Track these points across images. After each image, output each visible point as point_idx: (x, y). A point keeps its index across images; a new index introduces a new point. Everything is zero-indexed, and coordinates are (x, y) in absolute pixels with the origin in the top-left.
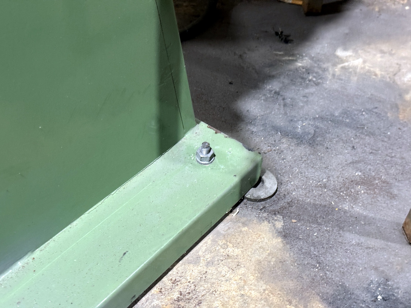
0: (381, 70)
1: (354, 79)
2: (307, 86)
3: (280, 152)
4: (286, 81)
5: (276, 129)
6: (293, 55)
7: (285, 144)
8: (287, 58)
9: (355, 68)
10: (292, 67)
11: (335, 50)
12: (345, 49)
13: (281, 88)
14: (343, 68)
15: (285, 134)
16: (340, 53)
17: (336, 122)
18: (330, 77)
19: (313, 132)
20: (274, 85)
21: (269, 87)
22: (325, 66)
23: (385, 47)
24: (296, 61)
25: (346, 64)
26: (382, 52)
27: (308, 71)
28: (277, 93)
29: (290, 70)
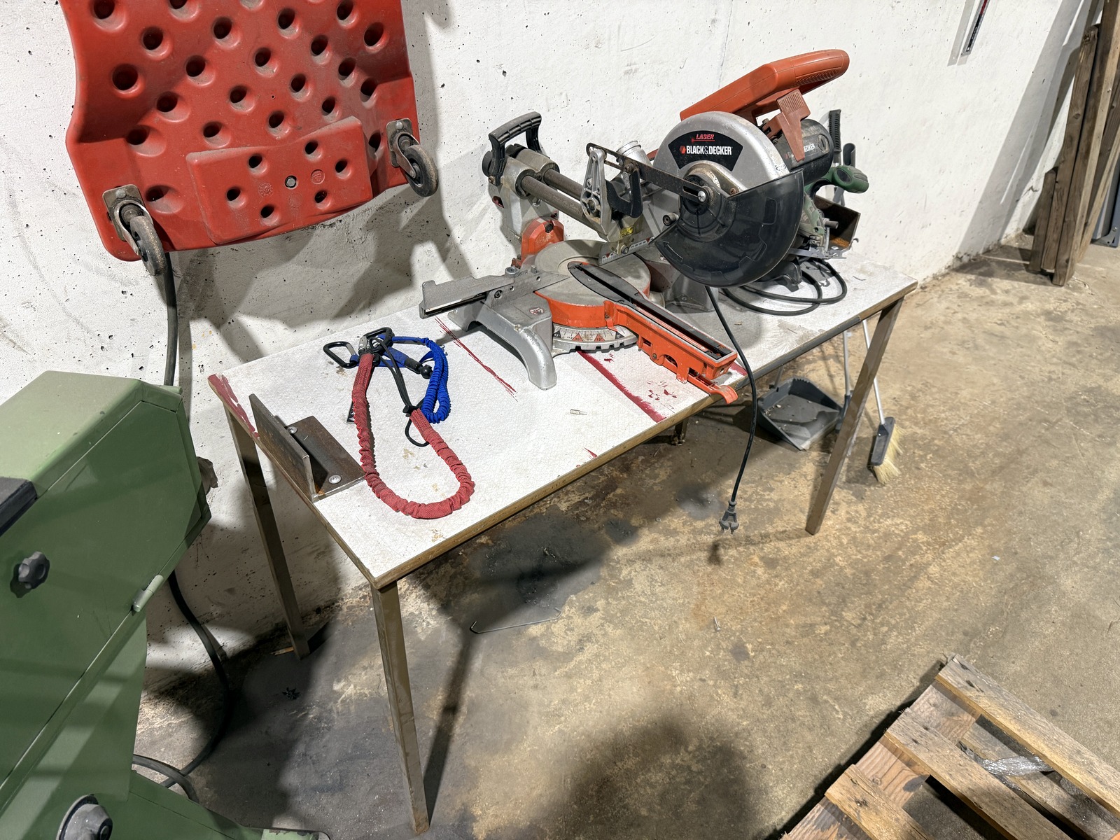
0: (368, 689)
1: (352, 708)
2: (323, 736)
3: (324, 808)
4: (307, 739)
5: (314, 789)
6: (303, 710)
7: (324, 799)
8: (301, 715)
9: (350, 696)
10: (307, 722)
11: (332, 686)
12: (339, 681)
13: (305, 749)
14: (342, 701)
15: (322, 790)
16: (337, 687)
17: (351, 759)
18: (335, 716)
19: (339, 778)
20: (300, 749)
21: (297, 752)
22: (329, 707)
23: (365, 663)
24: (307, 714)
25: (343, 696)
26: (365, 668)
27: (319, 719)
28: (305, 755)
29: (306, 727)
